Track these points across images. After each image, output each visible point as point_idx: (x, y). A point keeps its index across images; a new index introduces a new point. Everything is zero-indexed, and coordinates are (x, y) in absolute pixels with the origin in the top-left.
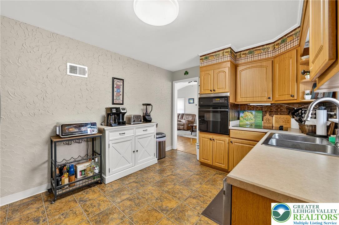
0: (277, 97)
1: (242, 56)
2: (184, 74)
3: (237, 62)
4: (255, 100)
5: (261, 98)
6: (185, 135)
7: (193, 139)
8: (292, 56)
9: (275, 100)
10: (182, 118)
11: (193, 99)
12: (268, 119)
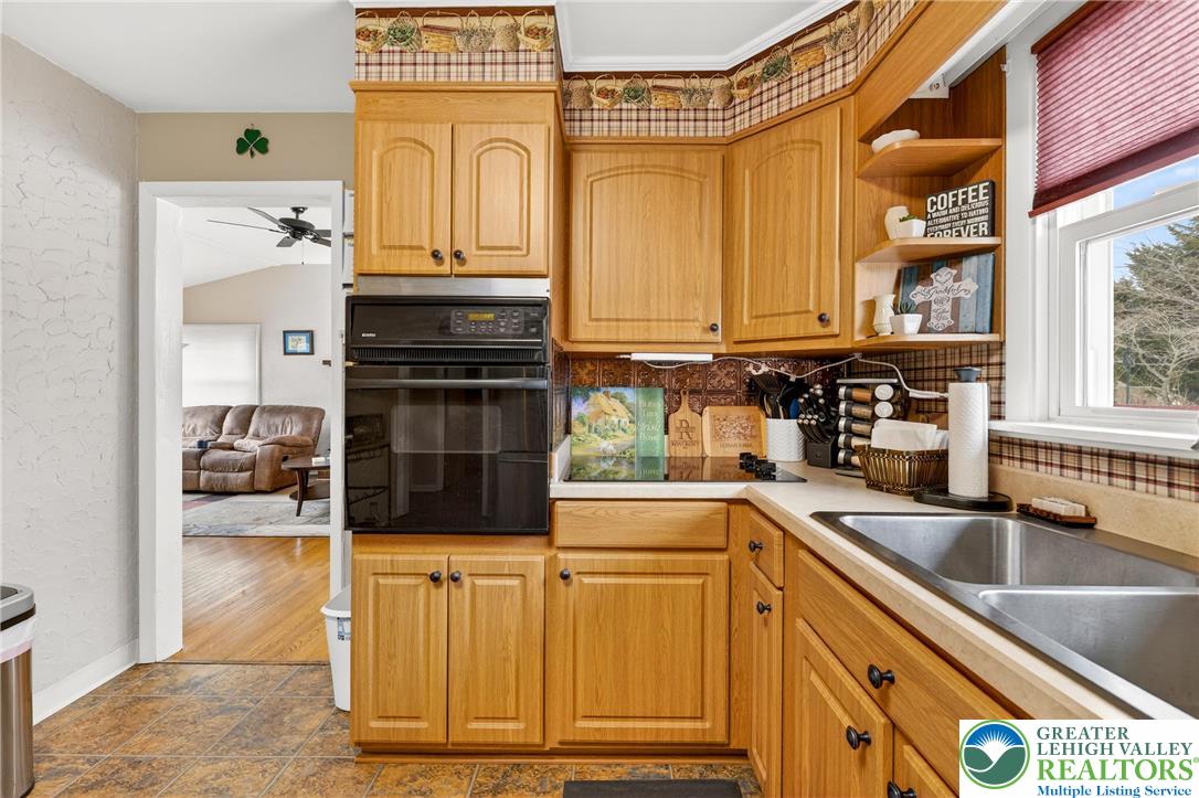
0: (746, 325)
1: (599, 102)
2: (235, 145)
3: (572, 129)
4: (654, 338)
5: (679, 324)
6: (258, 521)
7: (306, 539)
8: (819, 135)
9: (737, 337)
10: (245, 431)
11: (311, 335)
12: (684, 424)
